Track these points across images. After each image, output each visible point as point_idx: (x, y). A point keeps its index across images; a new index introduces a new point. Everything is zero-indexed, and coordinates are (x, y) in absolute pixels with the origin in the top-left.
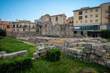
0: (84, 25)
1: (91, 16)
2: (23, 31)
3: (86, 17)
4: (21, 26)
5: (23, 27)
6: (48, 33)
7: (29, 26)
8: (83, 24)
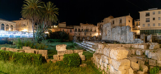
0: (152, 29)
1: (159, 18)
2: (84, 35)
3: (154, 19)
4: (82, 29)
5: (85, 30)
6: (107, 38)
7: (90, 30)
8: (150, 27)
